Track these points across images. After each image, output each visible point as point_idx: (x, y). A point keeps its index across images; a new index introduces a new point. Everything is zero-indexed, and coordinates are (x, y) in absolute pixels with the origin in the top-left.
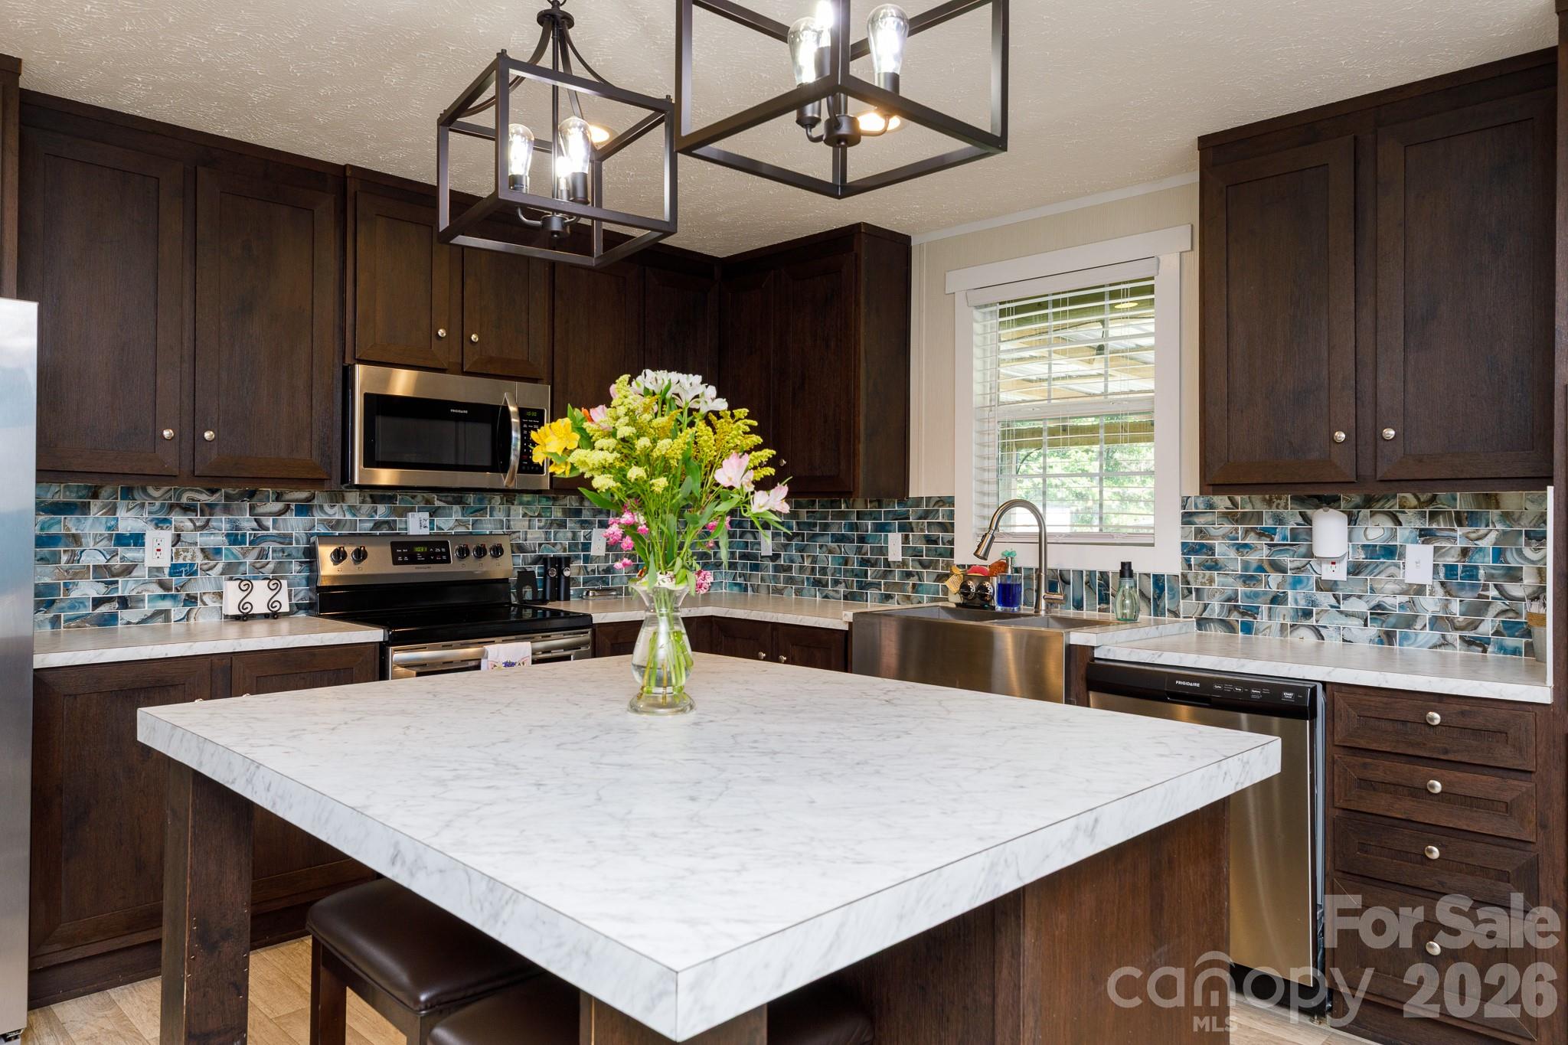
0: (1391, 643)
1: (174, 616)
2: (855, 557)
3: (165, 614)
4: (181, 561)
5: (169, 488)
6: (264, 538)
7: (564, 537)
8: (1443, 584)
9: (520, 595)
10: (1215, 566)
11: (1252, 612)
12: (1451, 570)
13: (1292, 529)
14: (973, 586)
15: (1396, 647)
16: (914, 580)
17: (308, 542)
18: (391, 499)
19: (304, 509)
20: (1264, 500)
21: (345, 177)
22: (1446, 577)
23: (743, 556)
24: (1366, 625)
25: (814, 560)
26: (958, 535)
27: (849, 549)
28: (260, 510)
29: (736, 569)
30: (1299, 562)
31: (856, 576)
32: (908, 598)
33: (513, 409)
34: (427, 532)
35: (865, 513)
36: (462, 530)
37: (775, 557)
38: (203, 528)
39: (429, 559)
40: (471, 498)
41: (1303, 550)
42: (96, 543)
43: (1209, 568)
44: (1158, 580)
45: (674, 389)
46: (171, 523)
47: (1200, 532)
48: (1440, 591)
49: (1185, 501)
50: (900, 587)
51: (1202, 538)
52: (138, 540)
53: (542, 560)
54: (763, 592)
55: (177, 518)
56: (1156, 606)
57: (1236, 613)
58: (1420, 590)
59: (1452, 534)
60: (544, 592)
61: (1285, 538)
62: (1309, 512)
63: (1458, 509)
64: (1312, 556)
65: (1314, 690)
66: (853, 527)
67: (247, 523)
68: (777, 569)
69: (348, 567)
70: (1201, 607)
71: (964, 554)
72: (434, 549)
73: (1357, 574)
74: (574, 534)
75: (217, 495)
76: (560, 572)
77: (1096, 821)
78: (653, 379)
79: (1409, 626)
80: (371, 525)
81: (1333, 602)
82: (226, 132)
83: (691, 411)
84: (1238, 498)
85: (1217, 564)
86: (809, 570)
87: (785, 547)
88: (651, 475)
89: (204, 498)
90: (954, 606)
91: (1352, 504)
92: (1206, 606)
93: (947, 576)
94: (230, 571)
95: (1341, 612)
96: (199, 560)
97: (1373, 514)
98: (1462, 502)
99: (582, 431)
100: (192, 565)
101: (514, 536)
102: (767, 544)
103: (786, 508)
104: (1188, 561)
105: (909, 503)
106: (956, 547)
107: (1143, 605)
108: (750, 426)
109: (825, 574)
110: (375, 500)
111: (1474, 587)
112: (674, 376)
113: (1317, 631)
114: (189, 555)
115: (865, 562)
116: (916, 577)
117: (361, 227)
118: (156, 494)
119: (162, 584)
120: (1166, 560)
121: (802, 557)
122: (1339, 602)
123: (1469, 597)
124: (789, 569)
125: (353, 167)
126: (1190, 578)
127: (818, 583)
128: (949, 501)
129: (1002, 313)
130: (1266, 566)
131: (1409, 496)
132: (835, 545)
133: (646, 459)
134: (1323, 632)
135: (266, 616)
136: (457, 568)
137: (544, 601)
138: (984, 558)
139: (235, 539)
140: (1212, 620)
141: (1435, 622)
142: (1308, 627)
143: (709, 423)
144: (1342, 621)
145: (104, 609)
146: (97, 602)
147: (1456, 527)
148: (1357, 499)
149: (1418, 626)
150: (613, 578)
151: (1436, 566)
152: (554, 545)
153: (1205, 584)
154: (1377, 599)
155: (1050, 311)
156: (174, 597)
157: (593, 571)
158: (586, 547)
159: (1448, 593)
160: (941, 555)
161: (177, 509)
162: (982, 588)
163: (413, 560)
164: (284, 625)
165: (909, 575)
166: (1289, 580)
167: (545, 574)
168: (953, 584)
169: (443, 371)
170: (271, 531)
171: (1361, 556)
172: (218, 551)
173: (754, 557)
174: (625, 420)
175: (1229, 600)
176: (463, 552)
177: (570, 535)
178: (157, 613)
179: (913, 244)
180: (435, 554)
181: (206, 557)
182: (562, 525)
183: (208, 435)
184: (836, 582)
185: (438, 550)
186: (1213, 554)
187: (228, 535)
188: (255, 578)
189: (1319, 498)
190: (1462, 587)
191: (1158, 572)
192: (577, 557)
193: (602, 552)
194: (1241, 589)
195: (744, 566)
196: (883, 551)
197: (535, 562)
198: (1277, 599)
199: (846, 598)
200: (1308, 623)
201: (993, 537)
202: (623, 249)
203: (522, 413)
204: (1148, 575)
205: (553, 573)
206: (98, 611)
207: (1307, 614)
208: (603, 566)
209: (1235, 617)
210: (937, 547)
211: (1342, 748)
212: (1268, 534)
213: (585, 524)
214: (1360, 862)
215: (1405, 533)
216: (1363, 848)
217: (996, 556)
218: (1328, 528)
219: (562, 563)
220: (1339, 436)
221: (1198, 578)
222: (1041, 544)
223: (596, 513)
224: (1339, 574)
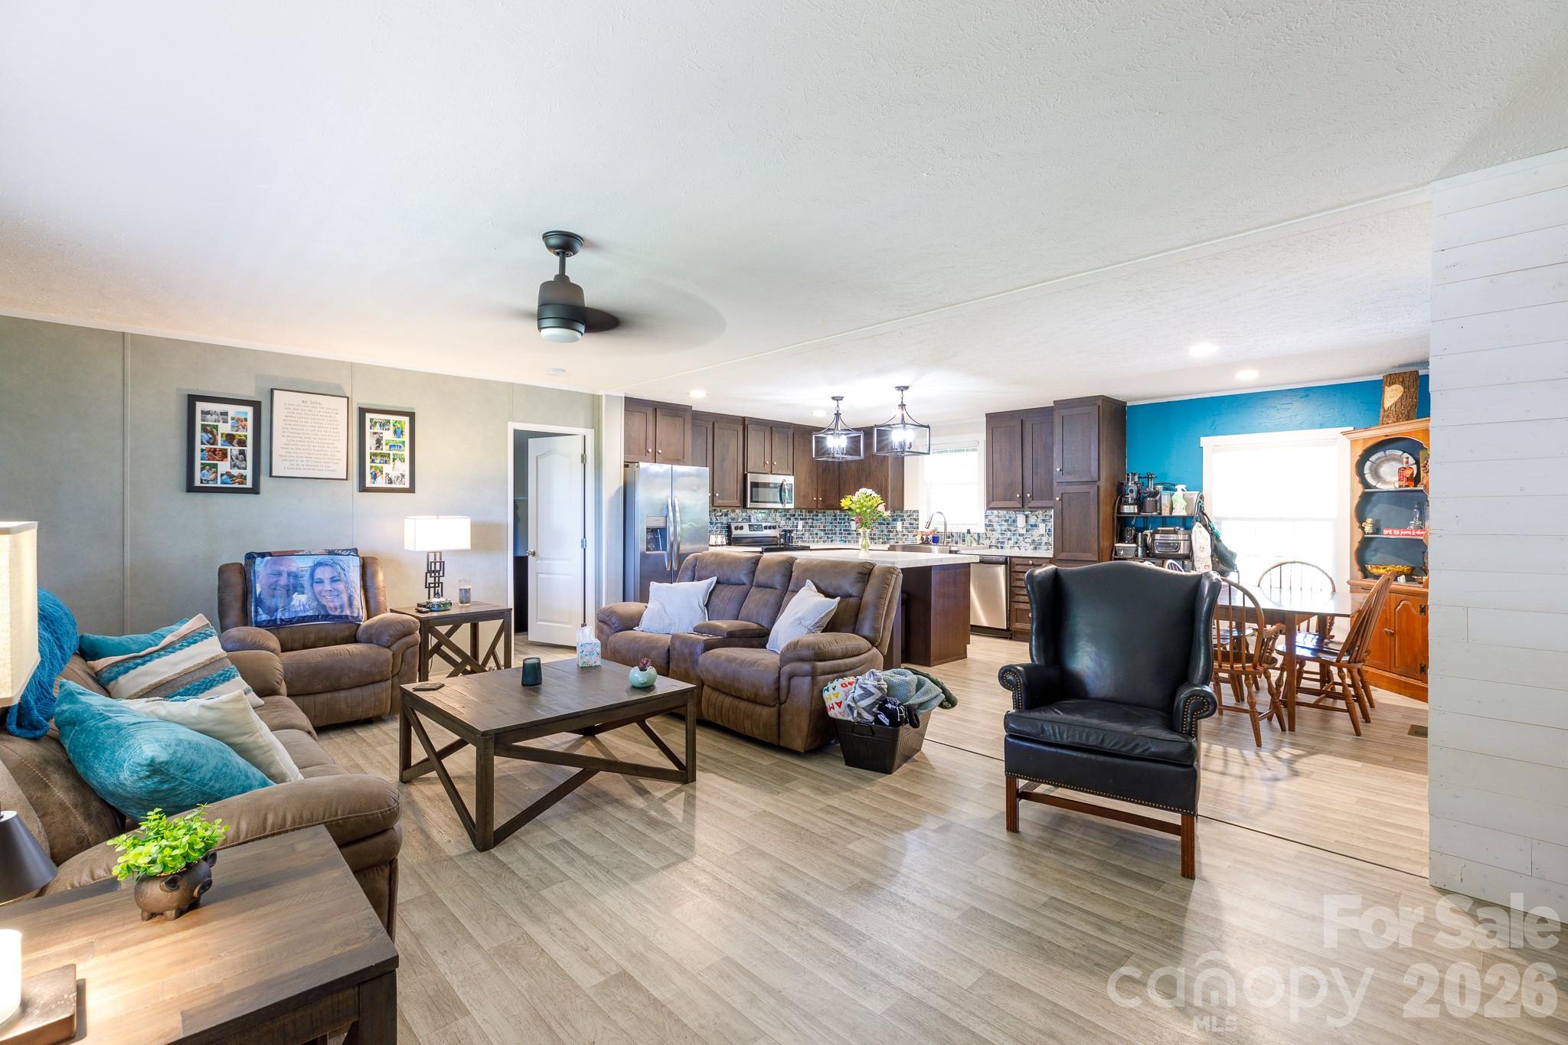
0: (1036, 550)
2: (885, 530)
6: (718, 523)
7: (791, 523)
8: (1047, 534)
10: (994, 530)
11: (1003, 542)
13: (1012, 519)
14: (925, 537)
17: (727, 524)
18: (746, 512)
19: (726, 515)
20: (1005, 511)
21: (745, 420)
22: (1048, 532)
24: (1030, 545)
26: (920, 522)
27: (884, 527)
28: (717, 515)
30: (1015, 529)
31: (886, 536)
32: (904, 542)
35: (890, 516)
41: (1015, 525)
43: (992, 531)
44: (978, 534)
47: (990, 521)
48: (1047, 536)
49: (984, 512)
50: (901, 539)
53: (785, 531)
56: (978, 542)
57: (999, 543)
58: (1043, 535)
61: (1011, 522)
62: (1016, 514)
63: (1046, 514)
64: (1018, 527)
65: (1006, 559)
66: (885, 520)
67: (714, 519)
69: (738, 532)
71: (922, 528)
74: (793, 522)
76: (790, 535)
79: (1040, 545)
80: (741, 519)
84: (998, 511)
90: (919, 544)
91: (1026, 512)
92: (991, 542)
93: (917, 535)
95: (1025, 542)
97: (1031, 515)
99: (851, 500)
101: (778, 524)
104: (987, 529)
105: (904, 512)
106: (919, 525)
107: (974, 542)
109: (875, 536)
110: (742, 512)
113: (1018, 545)
115: (889, 531)
116: (906, 536)
117: (749, 434)
120: (982, 530)
122: (1024, 539)
125: (746, 417)
126: (987, 534)
128: (917, 511)
130: (1007, 530)
131: (1038, 510)
132: (879, 526)
134: (1020, 547)
138: (927, 528)
140: (993, 546)
141: (1046, 544)
148: (1028, 511)
149: (1042, 545)
150: (804, 537)
151: (1046, 529)
152: (788, 526)
153: (991, 535)
154: (1032, 537)
157: (799, 534)
158: (797, 527)
160: (914, 528)
162: (927, 538)
163: (754, 530)
165: (904, 535)
166: (1012, 534)
167: (786, 535)
168: (919, 538)
169: (767, 474)
170: (720, 521)
171: (1029, 526)
175: (997, 540)
176: (765, 528)
182: (790, 519)
183: (717, 495)
184: (879, 538)
185: (760, 527)
186: (993, 527)
188: (718, 535)
189: (1017, 511)
191: (978, 532)
192: (794, 530)
194: (1000, 536)
196: (895, 527)
197: (783, 531)
198: (1008, 538)
199: (882, 543)
201: (929, 522)
205: (788, 535)
207: (1017, 543)
208: (801, 533)
209: (999, 545)
210: (914, 526)
211: (1013, 572)
212: (1007, 521)
213: (796, 519)
214: (1017, 598)
215: (1039, 520)
216: (1018, 595)
217: (932, 528)
218: (1021, 519)
219: (790, 532)
220: (1018, 496)
221: (989, 534)
222: (945, 525)
223: (799, 515)
224: (1024, 532)
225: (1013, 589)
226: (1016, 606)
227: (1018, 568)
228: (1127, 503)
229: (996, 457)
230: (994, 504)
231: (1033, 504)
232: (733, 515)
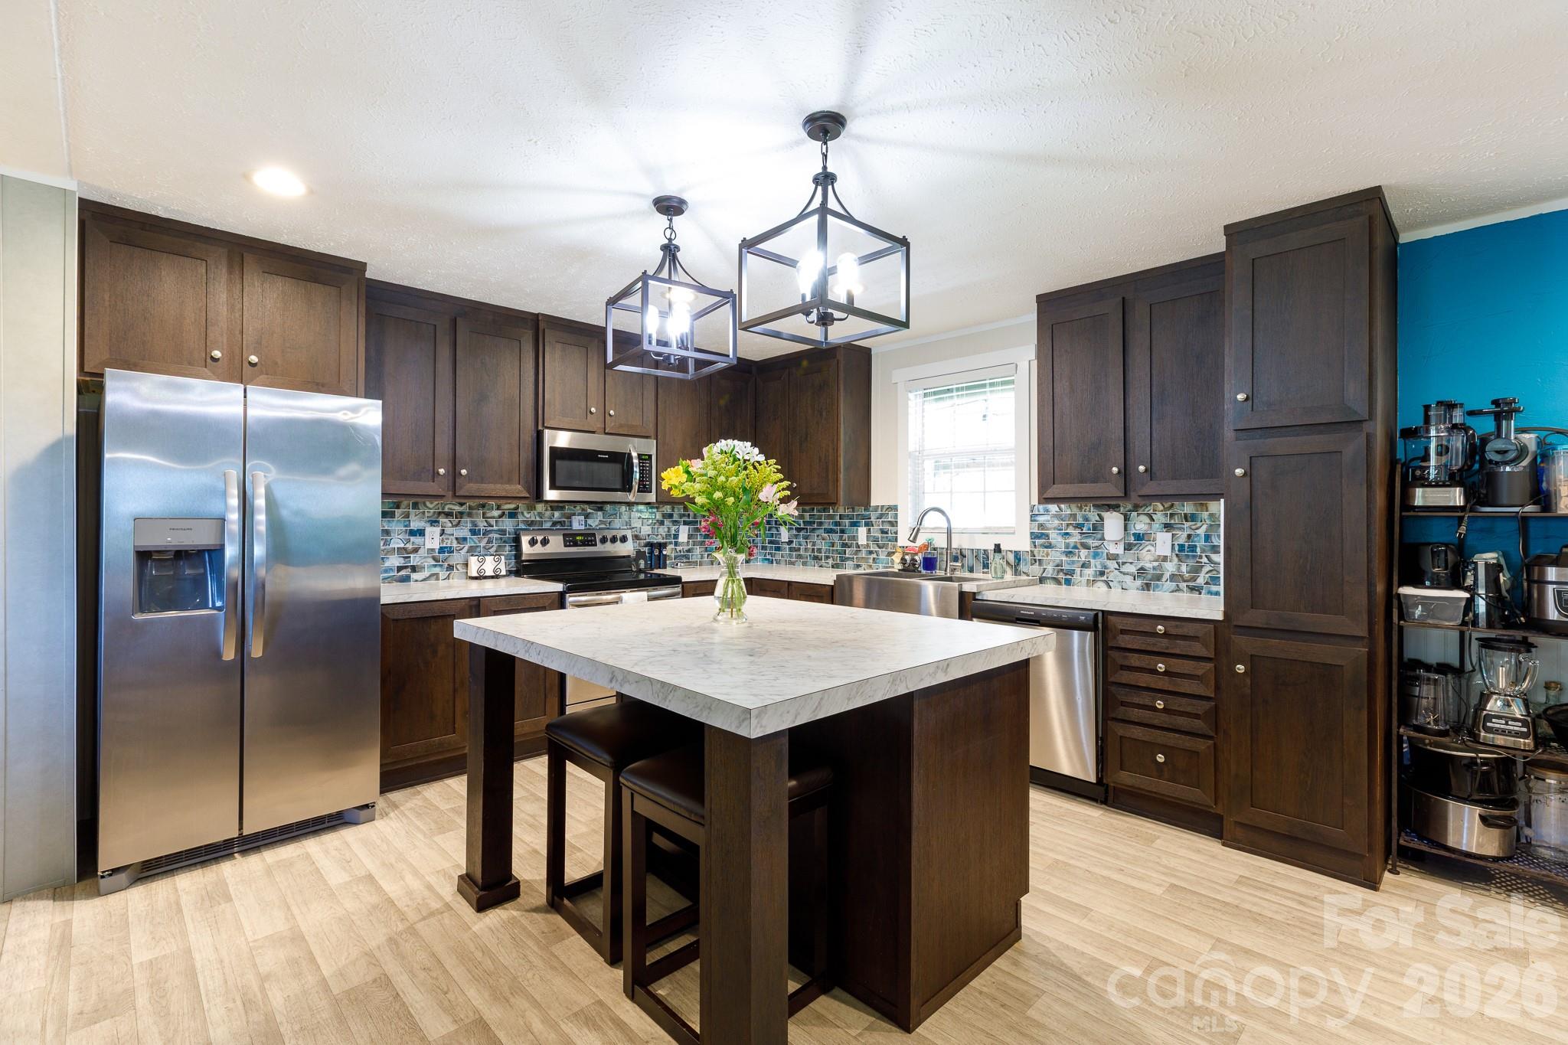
0: (1149, 590)
1: (441, 577)
2: (838, 542)
3: (437, 575)
4: (445, 545)
5: (437, 502)
6: (490, 532)
7: (663, 530)
8: (1177, 555)
9: (638, 565)
10: (1050, 546)
11: (1071, 573)
12: (1182, 547)
13: (1093, 524)
14: (908, 558)
15: (1151, 592)
16: (874, 556)
17: (516, 534)
18: (562, 508)
19: (513, 515)
20: (1078, 507)
21: (538, 320)
22: (1179, 551)
23: (770, 542)
24: (1135, 579)
25: (814, 544)
26: (900, 529)
27: (835, 537)
28: (488, 515)
29: (766, 550)
30: (1097, 543)
31: (839, 553)
32: (871, 566)
33: (634, 454)
34: (583, 527)
35: (844, 515)
36: (603, 526)
37: (790, 542)
38: (457, 525)
39: (585, 544)
40: (608, 507)
41: (1099, 536)
42: (398, 535)
43: (1046, 547)
44: (1017, 555)
45: (736, 449)
46: (439, 522)
47: (1041, 526)
48: (1175, 559)
49: (1032, 508)
50: (866, 560)
51: (1042, 529)
52: (421, 533)
53: (651, 545)
54: (783, 563)
55: (442, 520)
56: (1016, 570)
57: (1061, 573)
58: (1165, 559)
59: (1182, 526)
60: (651, 563)
61: (1089, 529)
62: (1103, 514)
63: (1185, 512)
64: (1104, 540)
65: (1096, 615)
66: (837, 524)
67: (482, 525)
68: (791, 549)
69: (538, 549)
70: (1042, 570)
71: (903, 540)
72: (588, 539)
73: (1130, 550)
74: (669, 528)
75: (464, 506)
76: (660, 552)
77: (948, 665)
78: (724, 444)
79: (1159, 580)
80: (551, 523)
81: (1117, 567)
82: (473, 297)
83: (745, 461)
84: (1063, 506)
85: (1051, 545)
86: (811, 550)
87: (796, 536)
88: (726, 496)
89: (457, 508)
90: (897, 571)
91: (1127, 509)
92: (1045, 569)
93: (894, 553)
94: (472, 551)
95: (1121, 572)
96: (455, 544)
97: (1138, 515)
98: (1188, 508)
99: (688, 472)
100: (451, 547)
101: (634, 530)
102: (785, 534)
103: (796, 513)
104: (1034, 543)
105: (871, 509)
106: (899, 536)
107: (1008, 569)
108: (777, 469)
109: (821, 553)
110: (553, 509)
111: (1194, 556)
112: (736, 442)
113: (1107, 584)
114: (449, 541)
115: (845, 545)
116: (875, 554)
117: (547, 349)
118: (431, 506)
119: (434, 559)
120: (1023, 544)
121: (806, 542)
122: (1119, 566)
123: (1192, 562)
124: (799, 549)
125: (543, 314)
126: (1036, 553)
127: (816, 558)
128: (895, 508)
129: (925, 395)
130: (1079, 546)
131: (1159, 504)
132: (826, 535)
133: (722, 488)
134: (1111, 583)
135: (492, 577)
136: (602, 549)
137: (652, 570)
138: (914, 541)
139: (474, 532)
140: (1049, 578)
141: (1173, 577)
142: (1102, 581)
143: (755, 468)
144: (1121, 577)
145: (403, 573)
146: (400, 569)
147: (1184, 522)
148: (1130, 507)
149: (1164, 579)
150: (692, 555)
151: (1173, 545)
152: (658, 535)
153: (1044, 556)
154: (1141, 564)
155: (955, 394)
156: (441, 566)
157: (680, 551)
158: (676, 536)
159: (1180, 560)
160: (889, 541)
161: (443, 515)
162: (913, 560)
163: (576, 544)
164: (502, 582)
165: (871, 552)
166: (1092, 554)
167: (651, 552)
168: (897, 558)
169: (593, 432)
170: (495, 528)
171: (1132, 539)
172: (465, 539)
173: (777, 542)
174: (712, 467)
175: (1058, 566)
176: (604, 540)
177: (666, 530)
178: (432, 575)
179: (872, 353)
180: (588, 541)
181: (458, 543)
182: (662, 523)
183: (464, 472)
184: (827, 557)
185: (590, 538)
186: (1049, 539)
187: (471, 530)
188: (486, 555)
189: (1108, 505)
190: (1187, 556)
191: (1017, 549)
192: (671, 543)
193: (686, 540)
194: (1064, 558)
195: (771, 548)
196: (854, 538)
197: (646, 546)
198: (1084, 566)
199: (833, 567)
200: (1103, 579)
201: (919, 529)
202: (707, 370)
203: (640, 456)
204: (1011, 551)
205: (656, 552)
206: (400, 574)
207: (1102, 573)
208: (686, 548)
209: (1061, 576)
210: (888, 535)
211: (1112, 648)
212: (1079, 526)
213: (675, 523)
214: (1122, 712)
215: (1156, 526)
216: (1123, 704)
217: (921, 540)
218: (1113, 523)
219: (661, 546)
220: (1115, 470)
221: (1040, 553)
222: (949, 533)
223: (681, 516)
224: (1119, 550)
225: (1113, 689)
226: (1121, 730)
227: (1125, 641)
228: (1424, 482)
229: (1062, 387)
230: (1055, 491)
231: (1151, 488)
232: (529, 516)
